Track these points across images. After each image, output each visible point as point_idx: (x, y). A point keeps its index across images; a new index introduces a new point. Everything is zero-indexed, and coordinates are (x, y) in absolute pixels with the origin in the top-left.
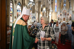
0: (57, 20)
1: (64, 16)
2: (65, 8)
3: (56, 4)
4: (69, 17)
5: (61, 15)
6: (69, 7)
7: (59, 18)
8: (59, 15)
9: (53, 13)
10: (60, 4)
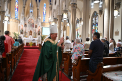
0: (20, 33)
1: (31, 28)
2: (31, 15)
3: (17, 5)
4: (37, 30)
5: (26, 25)
6: (38, 16)
7: (22, 30)
8: (23, 25)
9: (11, 20)
10: (24, 7)
